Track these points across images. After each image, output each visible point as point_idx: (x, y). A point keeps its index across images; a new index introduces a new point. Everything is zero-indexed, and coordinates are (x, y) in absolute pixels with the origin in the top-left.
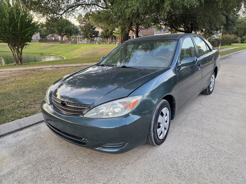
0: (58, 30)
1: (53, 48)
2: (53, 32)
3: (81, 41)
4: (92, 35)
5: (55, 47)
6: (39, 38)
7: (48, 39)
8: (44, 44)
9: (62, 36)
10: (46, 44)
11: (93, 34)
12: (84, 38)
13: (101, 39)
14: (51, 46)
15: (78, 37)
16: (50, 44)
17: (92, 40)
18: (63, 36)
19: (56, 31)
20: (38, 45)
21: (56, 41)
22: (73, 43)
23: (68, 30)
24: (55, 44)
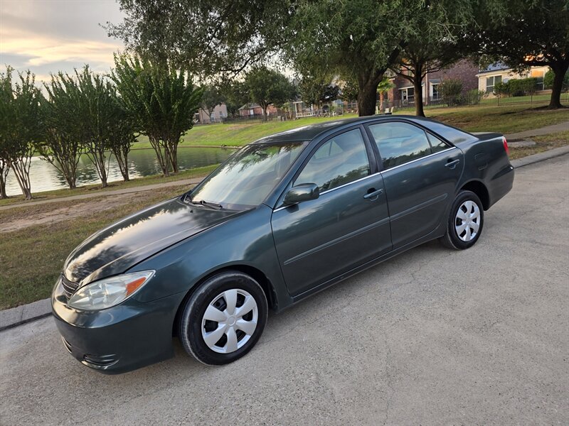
0: (256, 94)
1: (246, 133)
2: (247, 101)
3: (303, 111)
4: (324, 97)
5: (250, 131)
6: (225, 114)
7: (242, 113)
8: (231, 127)
9: (265, 106)
10: (236, 125)
11: (327, 94)
12: (308, 105)
13: (345, 103)
14: (242, 130)
15: (297, 104)
16: (242, 125)
17: (326, 107)
18: (267, 105)
19: (253, 98)
20: (219, 128)
21: (257, 116)
22: (285, 119)
23: (275, 91)
24: (250, 125)
